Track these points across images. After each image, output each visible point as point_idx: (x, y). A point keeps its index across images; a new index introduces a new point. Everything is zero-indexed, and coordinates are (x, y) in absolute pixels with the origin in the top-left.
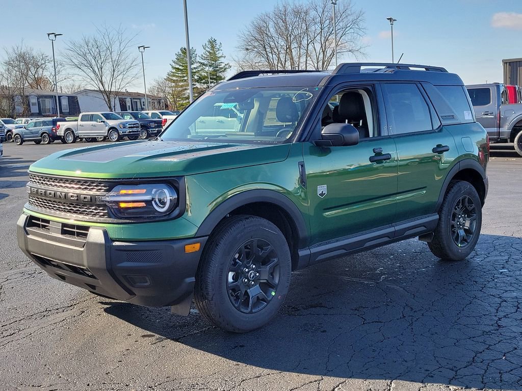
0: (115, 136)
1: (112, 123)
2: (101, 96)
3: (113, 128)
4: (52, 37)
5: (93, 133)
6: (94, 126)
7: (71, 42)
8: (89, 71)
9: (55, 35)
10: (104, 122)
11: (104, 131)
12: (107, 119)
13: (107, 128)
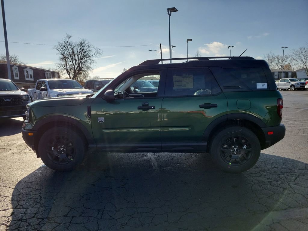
0: (293, 88)
1: (293, 83)
2: (304, 71)
3: (293, 85)
4: (284, 49)
5: (284, 87)
6: (285, 84)
7: (293, 50)
8: (300, 61)
9: (285, 48)
10: (289, 82)
11: (289, 87)
12: (291, 81)
13: (290, 85)
